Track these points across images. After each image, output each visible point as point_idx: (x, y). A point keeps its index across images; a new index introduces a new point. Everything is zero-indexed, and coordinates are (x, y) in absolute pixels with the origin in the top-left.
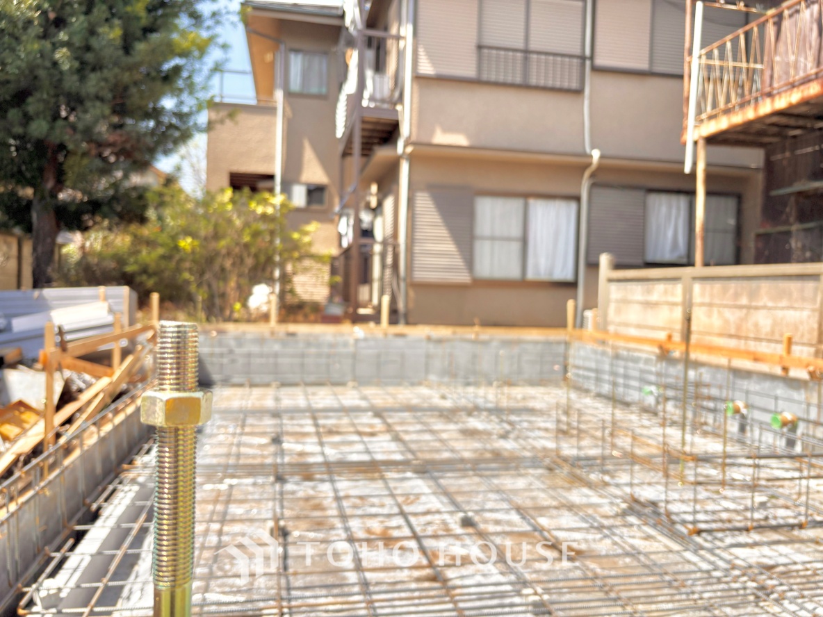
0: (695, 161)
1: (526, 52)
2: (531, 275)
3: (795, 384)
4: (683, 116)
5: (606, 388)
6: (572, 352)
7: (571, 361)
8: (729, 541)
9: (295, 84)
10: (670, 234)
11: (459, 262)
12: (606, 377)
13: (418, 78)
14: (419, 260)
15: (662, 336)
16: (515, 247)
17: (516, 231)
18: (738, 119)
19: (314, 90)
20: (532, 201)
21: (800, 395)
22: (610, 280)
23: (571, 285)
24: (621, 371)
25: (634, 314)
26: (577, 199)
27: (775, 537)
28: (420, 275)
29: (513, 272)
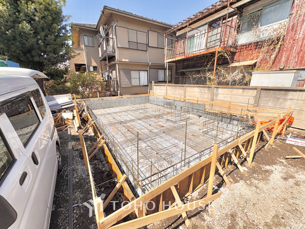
0: (167, 66)
1: (137, 43)
2: (141, 85)
3: (182, 102)
4: (164, 58)
5: (156, 103)
6: (150, 98)
7: (150, 99)
8: (178, 122)
9: (87, 44)
10: (162, 76)
11: (129, 83)
12: (156, 101)
13: (118, 47)
14: (122, 83)
15: (163, 94)
16: (138, 80)
17: (138, 77)
18: (172, 60)
19: (91, 45)
20: (140, 71)
21: (182, 103)
22: (154, 85)
23: (147, 86)
24: (158, 100)
25: (158, 91)
26: (147, 71)
27: (182, 121)
28: (122, 86)
29: (138, 84)
